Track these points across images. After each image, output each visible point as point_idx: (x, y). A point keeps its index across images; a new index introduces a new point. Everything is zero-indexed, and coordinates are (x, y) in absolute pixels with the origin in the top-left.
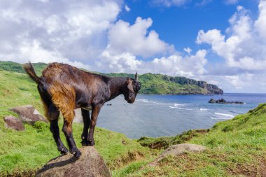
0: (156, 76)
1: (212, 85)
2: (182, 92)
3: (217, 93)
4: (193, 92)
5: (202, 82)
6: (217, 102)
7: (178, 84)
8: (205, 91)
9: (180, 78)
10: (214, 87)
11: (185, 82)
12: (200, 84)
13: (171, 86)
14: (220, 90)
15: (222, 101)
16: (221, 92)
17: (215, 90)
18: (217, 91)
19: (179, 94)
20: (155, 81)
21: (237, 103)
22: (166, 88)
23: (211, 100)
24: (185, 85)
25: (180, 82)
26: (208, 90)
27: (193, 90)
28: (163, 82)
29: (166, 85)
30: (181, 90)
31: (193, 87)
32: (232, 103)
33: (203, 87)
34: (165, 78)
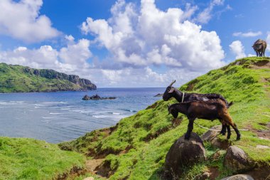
0: (13, 67)
1: (85, 80)
2: (50, 88)
3: (90, 89)
4: (64, 88)
5: (74, 76)
6: (91, 98)
7: (45, 79)
8: (77, 86)
9: (47, 71)
10: (87, 82)
11: (54, 76)
12: (72, 78)
13: (35, 81)
14: (93, 85)
15: (96, 97)
16: (93, 88)
17: (88, 85)
18: (91, 86)
19: (46, 91)
20: (12, 74)
21: (111, 98)
22: (28, 83)
23: (86, 96)
24: (54, 80)
25: (47, 76)
26: (81, 85)
27: (63, 85)
28: (25, 76)
29: (29, 80)
30: (49, 86)
31: (64, 82)
32: (106, 98)
33: (75, 82)
34: (26, 70)
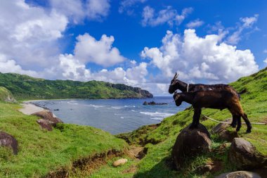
0: (99, 83)
2: (122, 96)
3: (148, 97)
4: (131, 96)
5: (138, 88)
6: (149, 104)
7: (118, 90)
8: (140, 95)
9: (120, 85)
10: (146, 92)
11: (125, 89)
12: (136, 90)
13: (113, 92)
14: (151, 94)
15: (153, 103)
16: (151, 96)
17: (147, 95)
18: (149, 95)
19: (119, 98)
20: (99, 87)
22: (108, 93)
23: (145, 103)
24: (125, 91)
25: (120, 89)
26: (142, 95)
27: (130, 94)
28: (106, 88)
29: (108, 91)
31: (131, 92)
32: (160, 104)
33: (138, 92)
34: (107, 85)
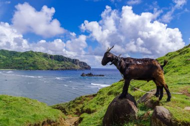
0: (37, 54)
1: (83, 63)
2: (60, 68)
3: (86, 68)
4: (69, 68)
5: (76, 60)
6: (87, 75)
7: (57, 61)
8: (78, 67)
9: (59, 56)
10: (84, 64)
11: (63, 60)
12: (74, 61)
13: (51, 63)
14: (89, 66)
15: (90, 75)
16: (89, 68)
17: (85, 66)
18: (87, 67)
19: (57, 69)
20: (37, 58)
21: (100, 75)
22: (46, 64)
23: (83, 74)
24: (63, 62)
25: (58, 60)
26: (80, 66)
27: (68, 66)
28: (44, 59)
29: (46, 61)
30: (59, 66)
31: (69, 63)
32: (97, 76)
33: (76, 64)
34: (45, 56)
